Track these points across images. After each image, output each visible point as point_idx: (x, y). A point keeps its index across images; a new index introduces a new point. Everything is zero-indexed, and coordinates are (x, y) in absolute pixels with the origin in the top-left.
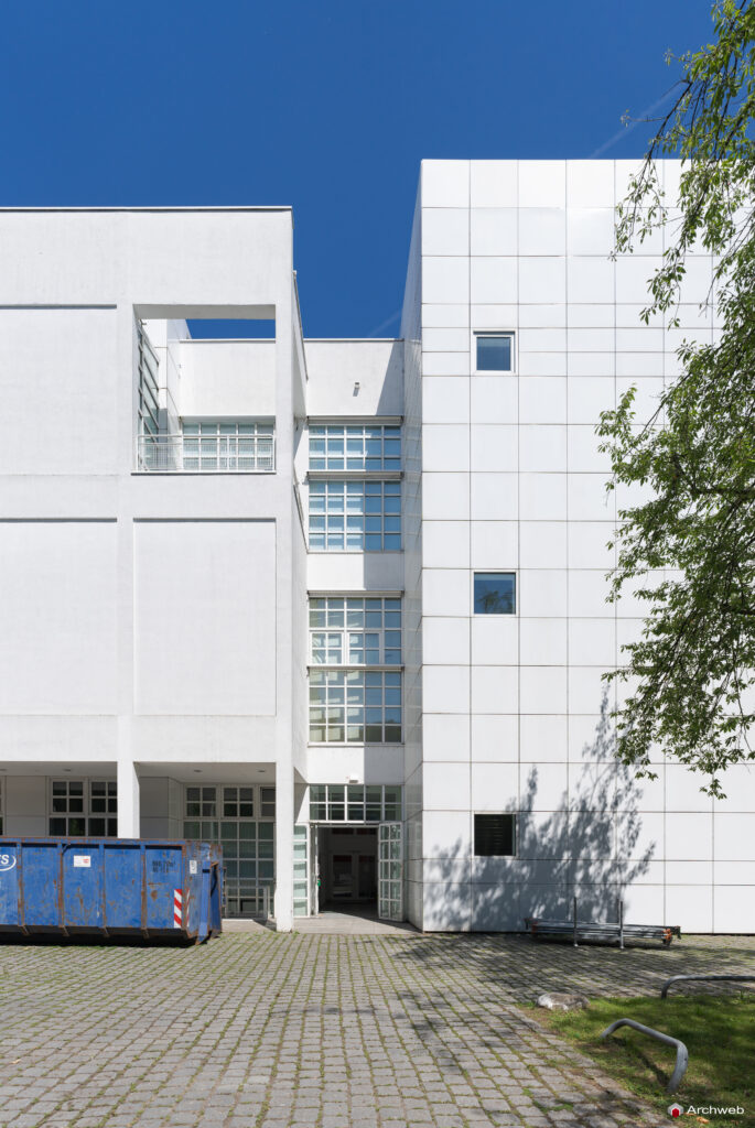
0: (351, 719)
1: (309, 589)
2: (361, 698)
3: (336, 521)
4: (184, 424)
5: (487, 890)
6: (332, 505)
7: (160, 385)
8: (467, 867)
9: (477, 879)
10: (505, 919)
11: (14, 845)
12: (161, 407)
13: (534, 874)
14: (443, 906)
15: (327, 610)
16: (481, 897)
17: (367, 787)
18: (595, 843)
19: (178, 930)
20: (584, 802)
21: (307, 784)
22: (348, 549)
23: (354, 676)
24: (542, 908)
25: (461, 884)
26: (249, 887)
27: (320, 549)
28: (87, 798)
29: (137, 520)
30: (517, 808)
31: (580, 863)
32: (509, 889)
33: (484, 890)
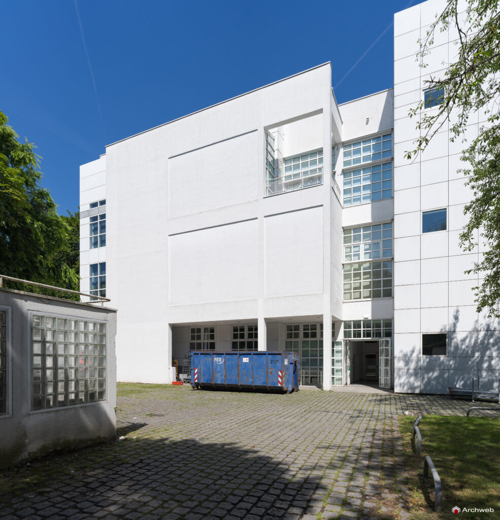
0: (365, 287)
1: (343, 226)
2: (370, 275)
3: (357, 189)
4: (286, 160)
5: (429, 372)
6: (355, 182)
7: (274, 149)
8: (418, 360)
9: (424, 367)
10: (440, 387)
11: (223, 354)
12: (275, 158)
13: (457, 365)
14: (405, 380)
15: (352, 234)
16: (426, 376)
17: (373, 320)
18: (496, 348)
19: (280, 387)
20: (488, 326)
21: (342, 321)
22: (363, 202)
23: (367, 265)
24: (462, 382)
25: (415, 369)
26: (315, 371)
27: (349, 205)
28: (246, 332)
29: (265, 217)
30: (447, 330)
31: (486, 358)
32: (442, 372)
33: (428, 373)
